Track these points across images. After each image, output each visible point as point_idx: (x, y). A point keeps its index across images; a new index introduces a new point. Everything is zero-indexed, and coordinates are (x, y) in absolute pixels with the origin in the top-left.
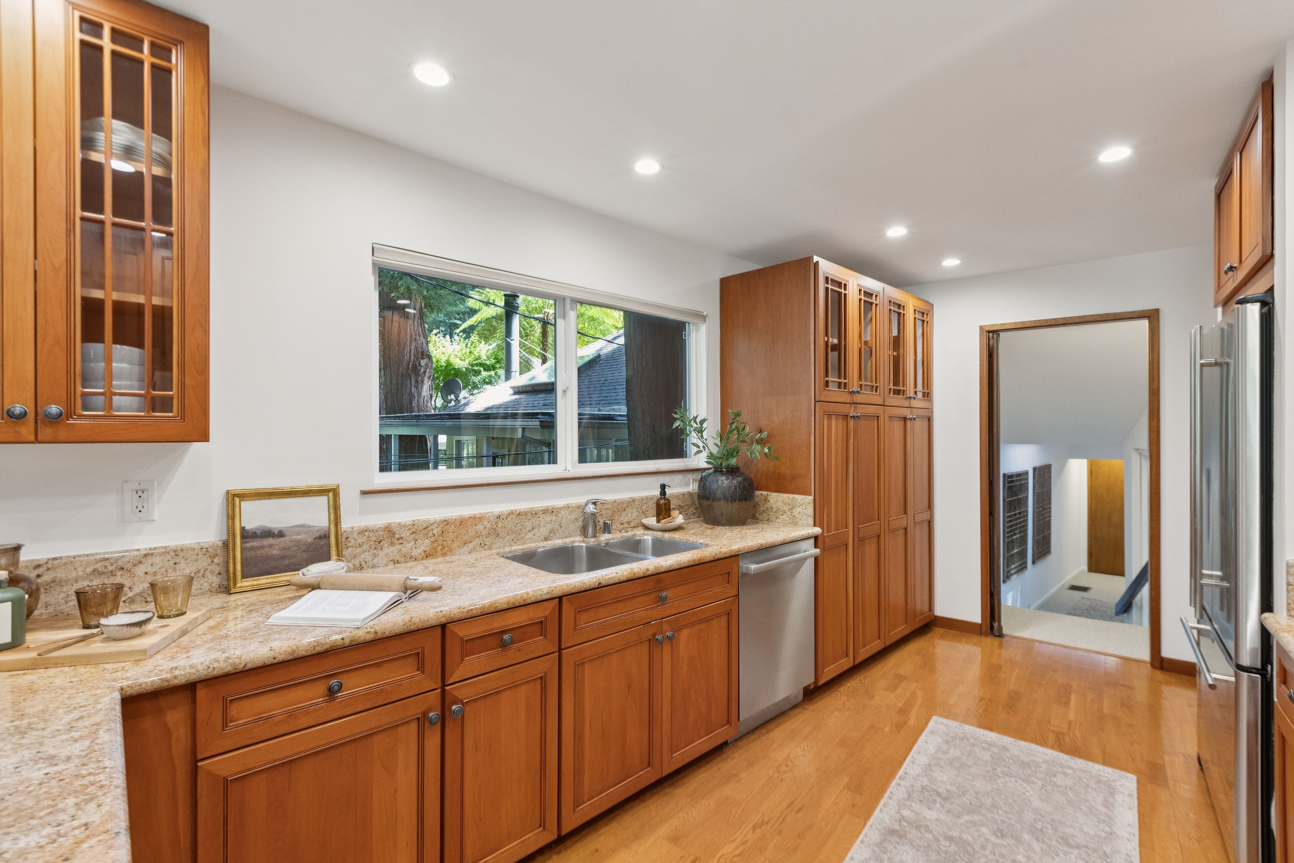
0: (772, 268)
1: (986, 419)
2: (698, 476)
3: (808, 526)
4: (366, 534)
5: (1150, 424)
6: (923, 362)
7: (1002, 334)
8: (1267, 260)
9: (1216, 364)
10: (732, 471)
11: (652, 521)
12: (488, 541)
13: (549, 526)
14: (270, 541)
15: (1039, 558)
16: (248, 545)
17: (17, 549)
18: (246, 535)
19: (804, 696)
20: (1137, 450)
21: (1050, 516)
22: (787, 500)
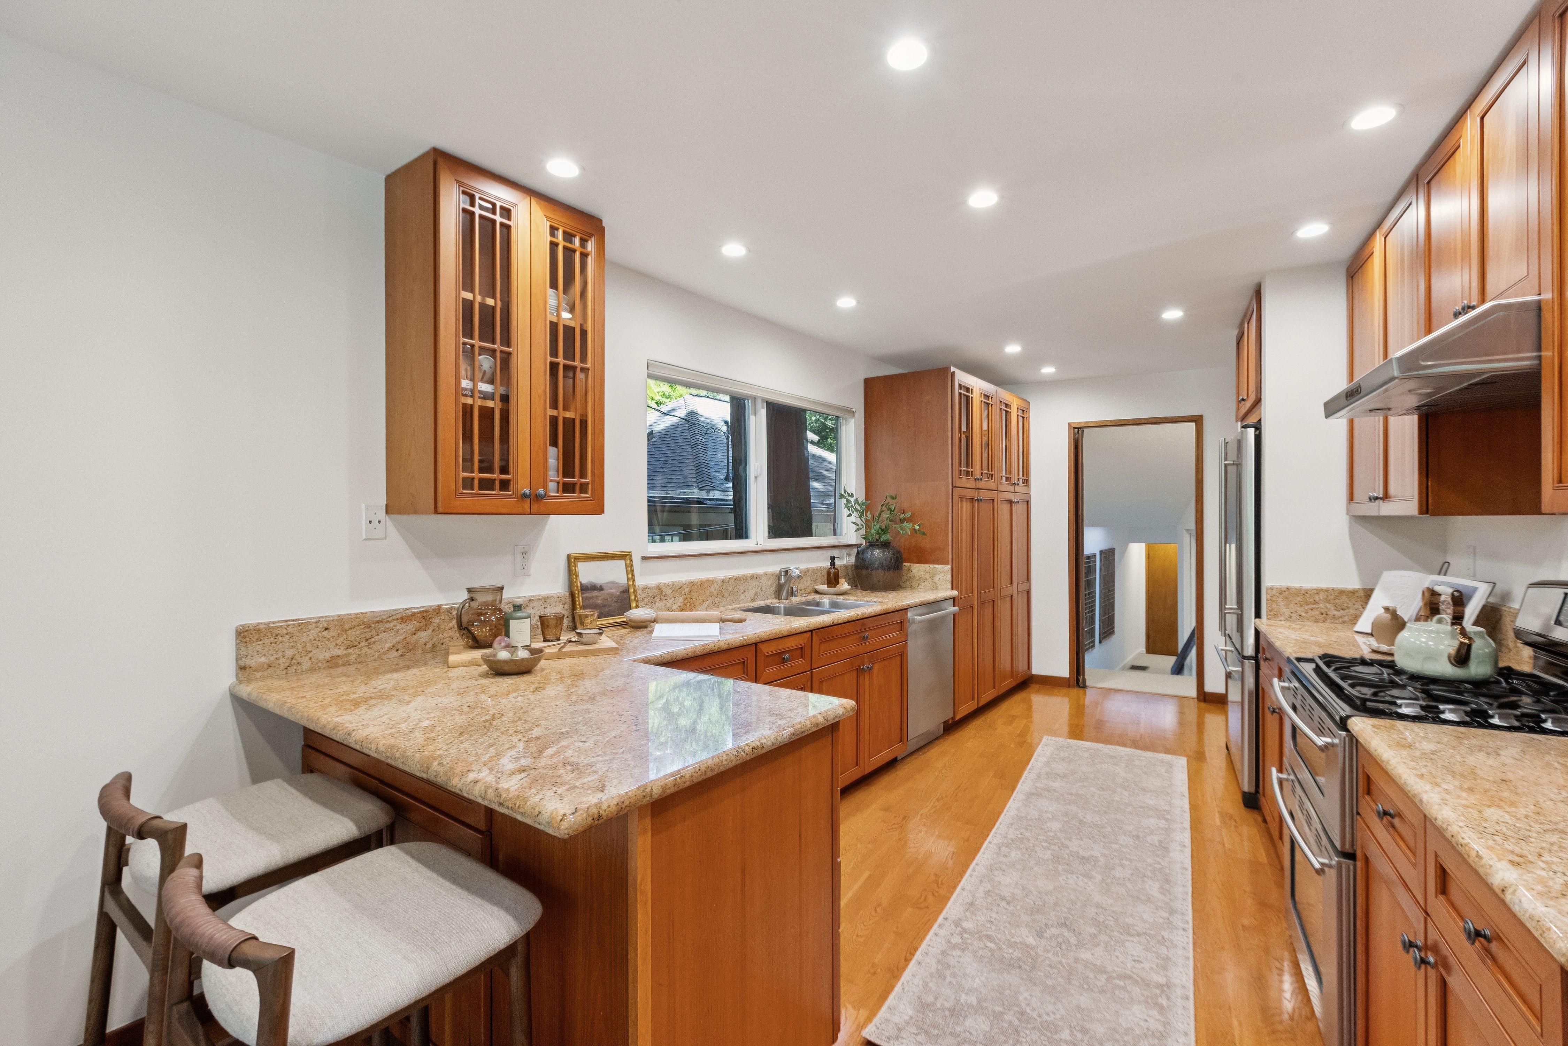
0: (914, 374)
1: (1073, 502)
2: (855, 550)
3: (947, 589)
4: (646, 590)
5: (1196, 507)
6: (1023, 452)
7: (1085, 430)
8: (1258, 401)
9: (1233, 464)
10: (886, 545)
11: (824, 587)
12: (717, 600)
13: (755, 590)
14: (595, 593)
15: (1104, 638)
16: (585, 595)
17: (502, 588)
18: (585, 588)
19: (944, 731)
20: (1188, 530)
21: (1114, 598)
22: (928, 569)
